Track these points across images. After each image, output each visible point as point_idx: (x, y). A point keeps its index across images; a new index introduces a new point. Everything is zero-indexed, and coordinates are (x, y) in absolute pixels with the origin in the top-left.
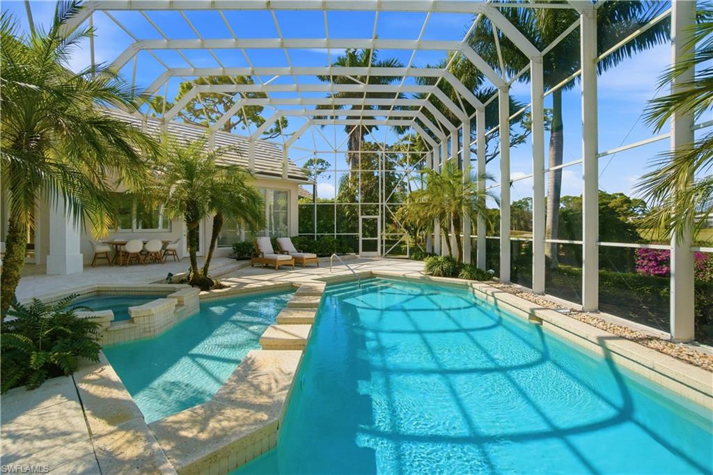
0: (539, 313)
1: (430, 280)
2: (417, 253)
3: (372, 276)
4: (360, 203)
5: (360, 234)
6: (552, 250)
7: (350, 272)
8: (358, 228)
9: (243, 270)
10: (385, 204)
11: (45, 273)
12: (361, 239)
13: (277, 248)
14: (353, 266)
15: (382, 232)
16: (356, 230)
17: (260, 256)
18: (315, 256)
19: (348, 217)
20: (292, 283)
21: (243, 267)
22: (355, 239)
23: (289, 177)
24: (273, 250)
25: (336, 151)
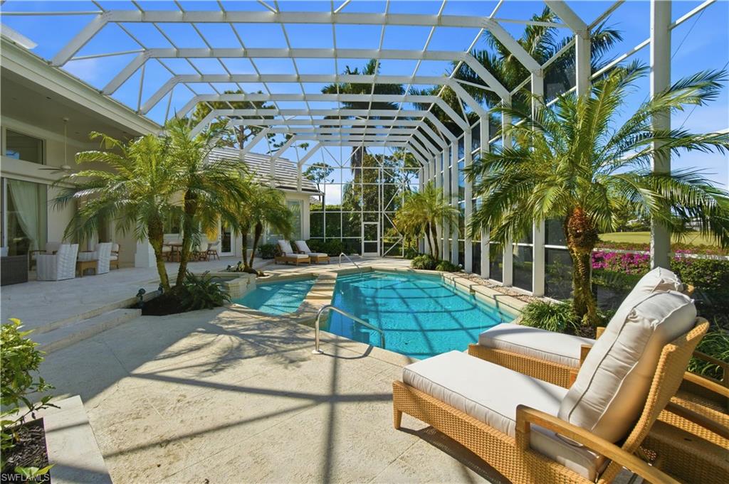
0: (474, 288)
1: (415, 272)
2: (410, 254)
3: (371, 270)
4: (362, 212)
5: (363, 237)
6: (519, 251)
7: (356, 267)
8: (361, 232)
9: (269, 266)
10: (383, 212)
11: (134, 267)
12: (363, 242)
13: (296, 249)
14: (357, 263)
15: (381, 236)
16: (358, 234)
17: (283, 255)
18: (326, 255)
19: (352, 222)
20: (312, 274)
21: (269, 264)
22: (358, 242)
23: (303, 190)
24: (292, 251)
25: (342, 167)
